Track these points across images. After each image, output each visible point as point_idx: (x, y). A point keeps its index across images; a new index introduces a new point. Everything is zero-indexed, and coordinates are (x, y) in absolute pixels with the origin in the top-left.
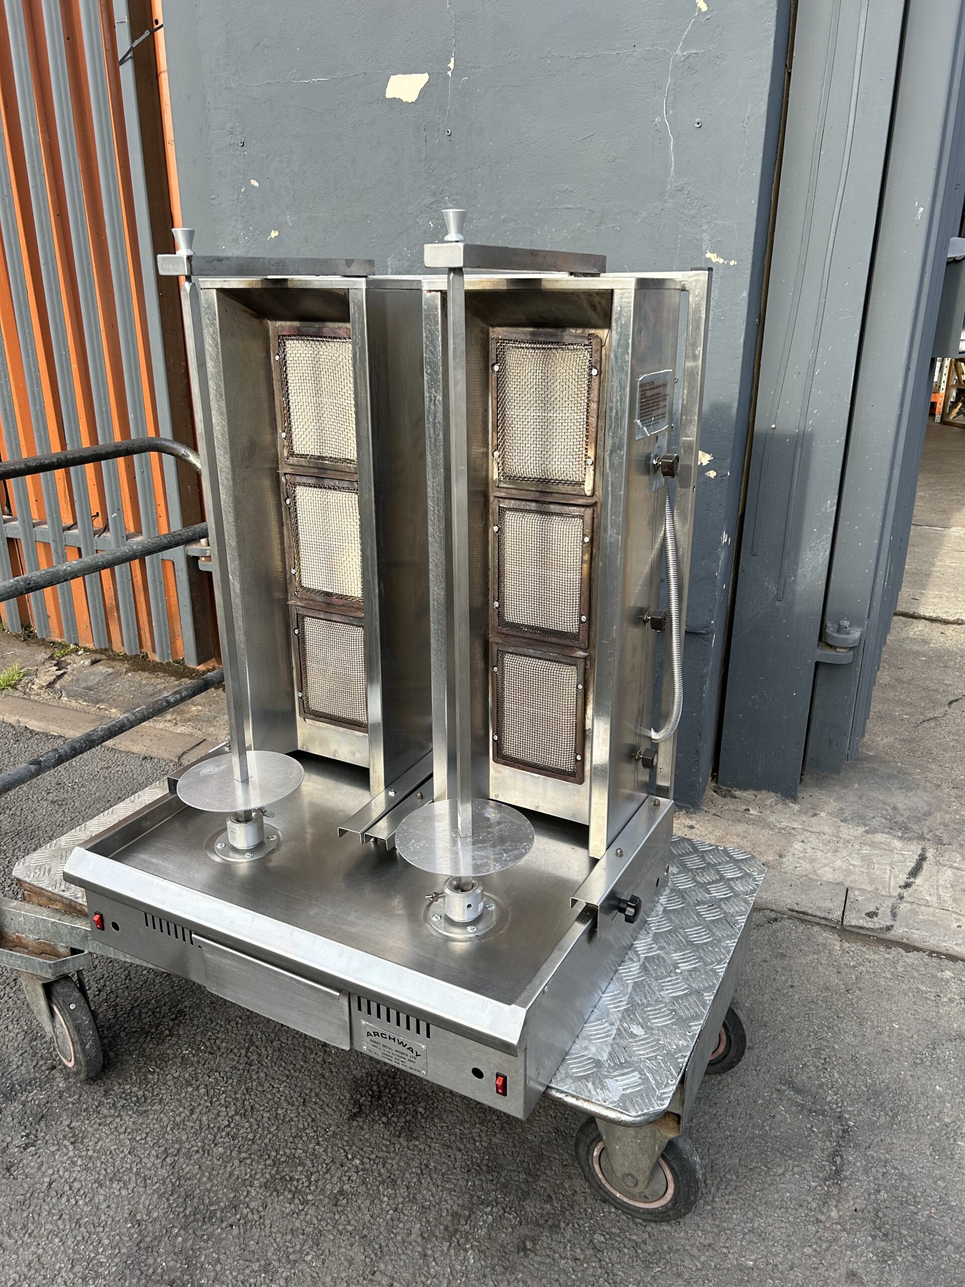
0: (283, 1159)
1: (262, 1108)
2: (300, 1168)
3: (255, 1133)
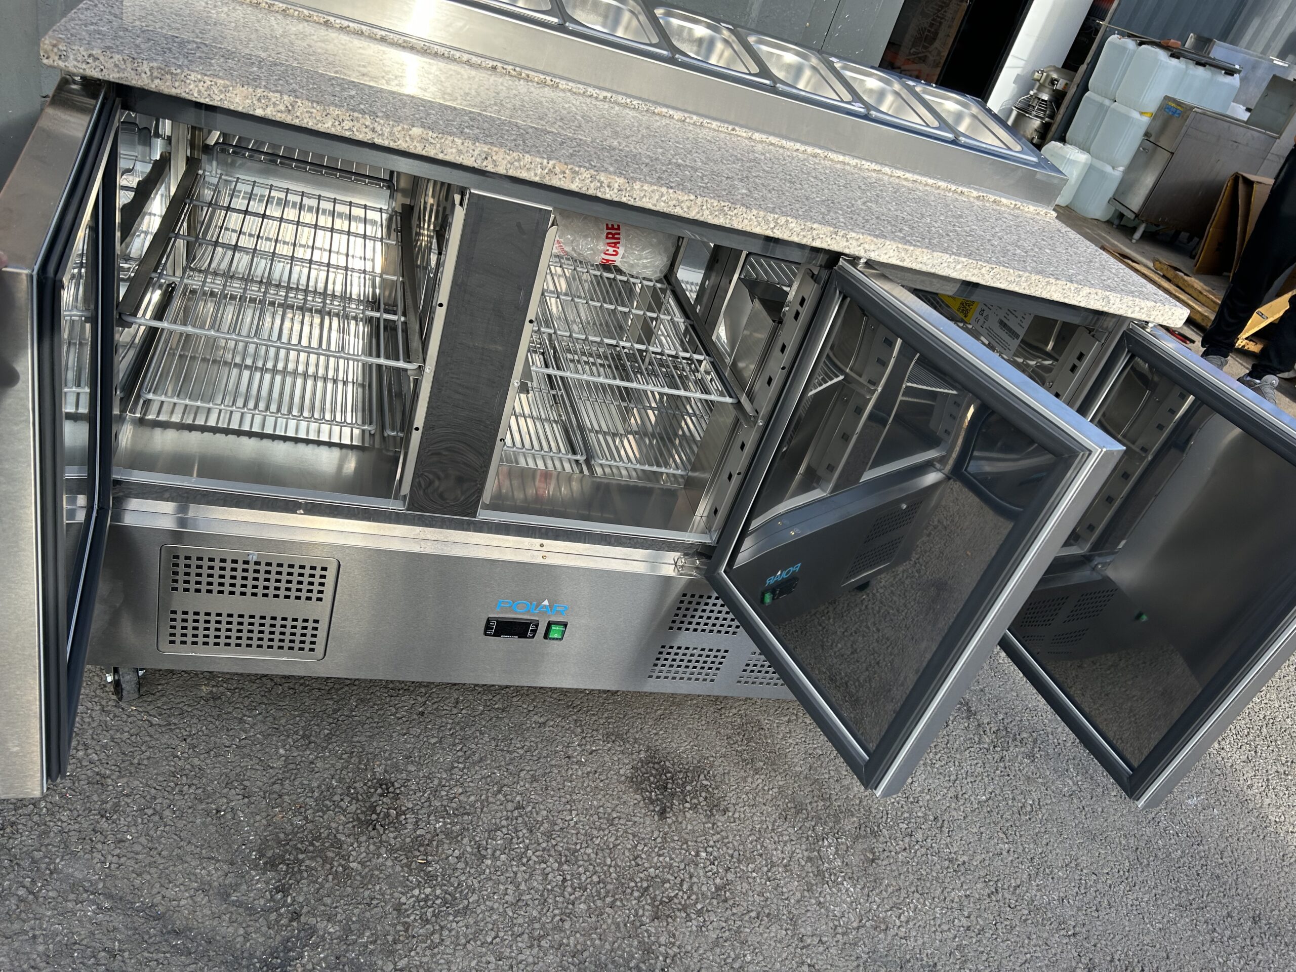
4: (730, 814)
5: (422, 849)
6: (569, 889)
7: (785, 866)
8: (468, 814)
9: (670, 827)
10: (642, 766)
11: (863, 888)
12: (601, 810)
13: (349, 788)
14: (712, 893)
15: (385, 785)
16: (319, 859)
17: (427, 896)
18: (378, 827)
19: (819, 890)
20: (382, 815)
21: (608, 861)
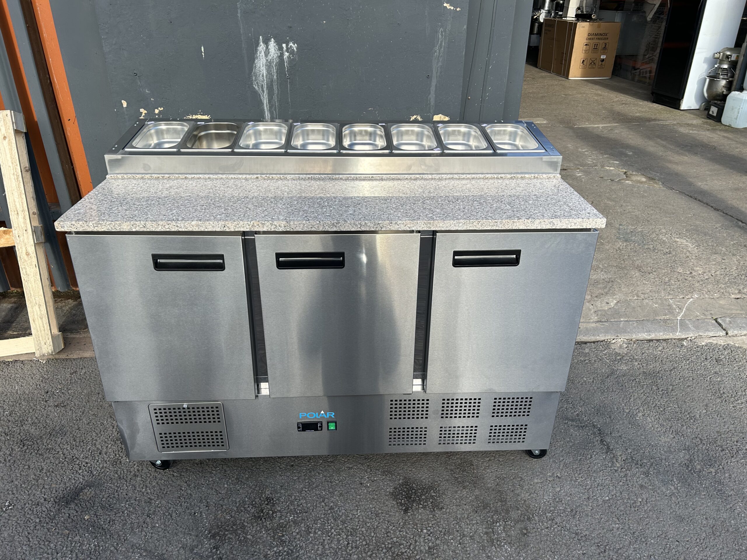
0: (390, 546)
1: (358, 527)
2: (402, 546)
3: (365, 540)
4: (444, 510)
5: (281, 529)
6: (350, 548)
7: (471, 537)
8: (306, 512)
9: (409, 517)
10: (400, 487)
11: (516, 549)
12: (373, 509)
13: (252, 502)
14: (426, 550)
15: (269, 500)
16: (234, 534)
17: (280, 551)
18: (263, 519)
19: (489, 549)
20: (265, 514)
21: (373, 534)
